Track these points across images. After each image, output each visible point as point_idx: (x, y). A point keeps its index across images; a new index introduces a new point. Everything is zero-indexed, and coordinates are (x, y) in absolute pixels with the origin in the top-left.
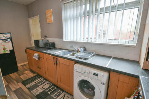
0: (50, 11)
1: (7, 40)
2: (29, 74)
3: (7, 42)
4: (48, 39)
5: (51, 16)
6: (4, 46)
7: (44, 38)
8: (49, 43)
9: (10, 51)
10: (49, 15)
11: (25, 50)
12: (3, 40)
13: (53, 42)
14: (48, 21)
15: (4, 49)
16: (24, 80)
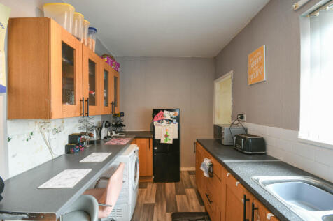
0: (259, 53)
1: (172, 121)
2: (192, 199)
3: (172, 124)
4: (246, 124)
5: (261, 64)
6: (167, 130)
7: (237, 122)
8: (245, 139)
9: (174, 140)
10: (256, 62)
11: (195, 143)
12: (167, 120)
13: (262, 136)
14: (251, 78)
15: (166, 136)
16: (179, 210)
